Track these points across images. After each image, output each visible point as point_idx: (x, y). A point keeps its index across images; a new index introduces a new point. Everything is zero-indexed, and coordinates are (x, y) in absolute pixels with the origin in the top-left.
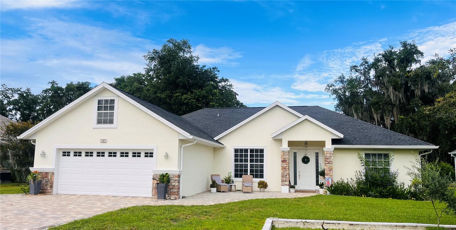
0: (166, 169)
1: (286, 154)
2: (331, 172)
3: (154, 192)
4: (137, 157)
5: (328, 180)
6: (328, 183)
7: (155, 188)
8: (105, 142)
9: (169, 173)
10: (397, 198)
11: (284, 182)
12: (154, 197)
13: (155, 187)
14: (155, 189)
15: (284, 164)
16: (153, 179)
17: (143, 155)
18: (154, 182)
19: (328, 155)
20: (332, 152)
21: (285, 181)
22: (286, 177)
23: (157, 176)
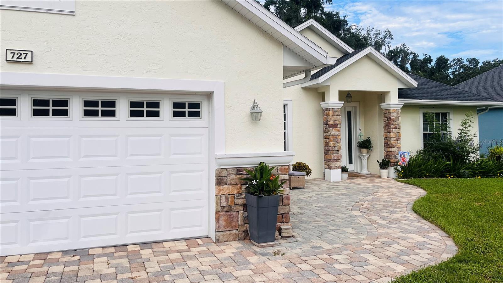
0: (258, 152)
1: (337, 113)
2: (399, 141)
3: (222, 223)
4: (147, 116)
5: (403, 155)
6: (403, 160)
7: (226, 210)
8: (29, 59)
9: (269, 162)
10: (488, 176)
11: (334, 163)
12: (224, 235)
13: (224, 204)
14: (226, 212)
15: (335, 131)
16: (219, 182)
17: (166, 109)
18: (221, 190)
19: (395, 114)
20: (400, 111)
21: (337, 161)
22: (338, 154)
23: (231, 171)
